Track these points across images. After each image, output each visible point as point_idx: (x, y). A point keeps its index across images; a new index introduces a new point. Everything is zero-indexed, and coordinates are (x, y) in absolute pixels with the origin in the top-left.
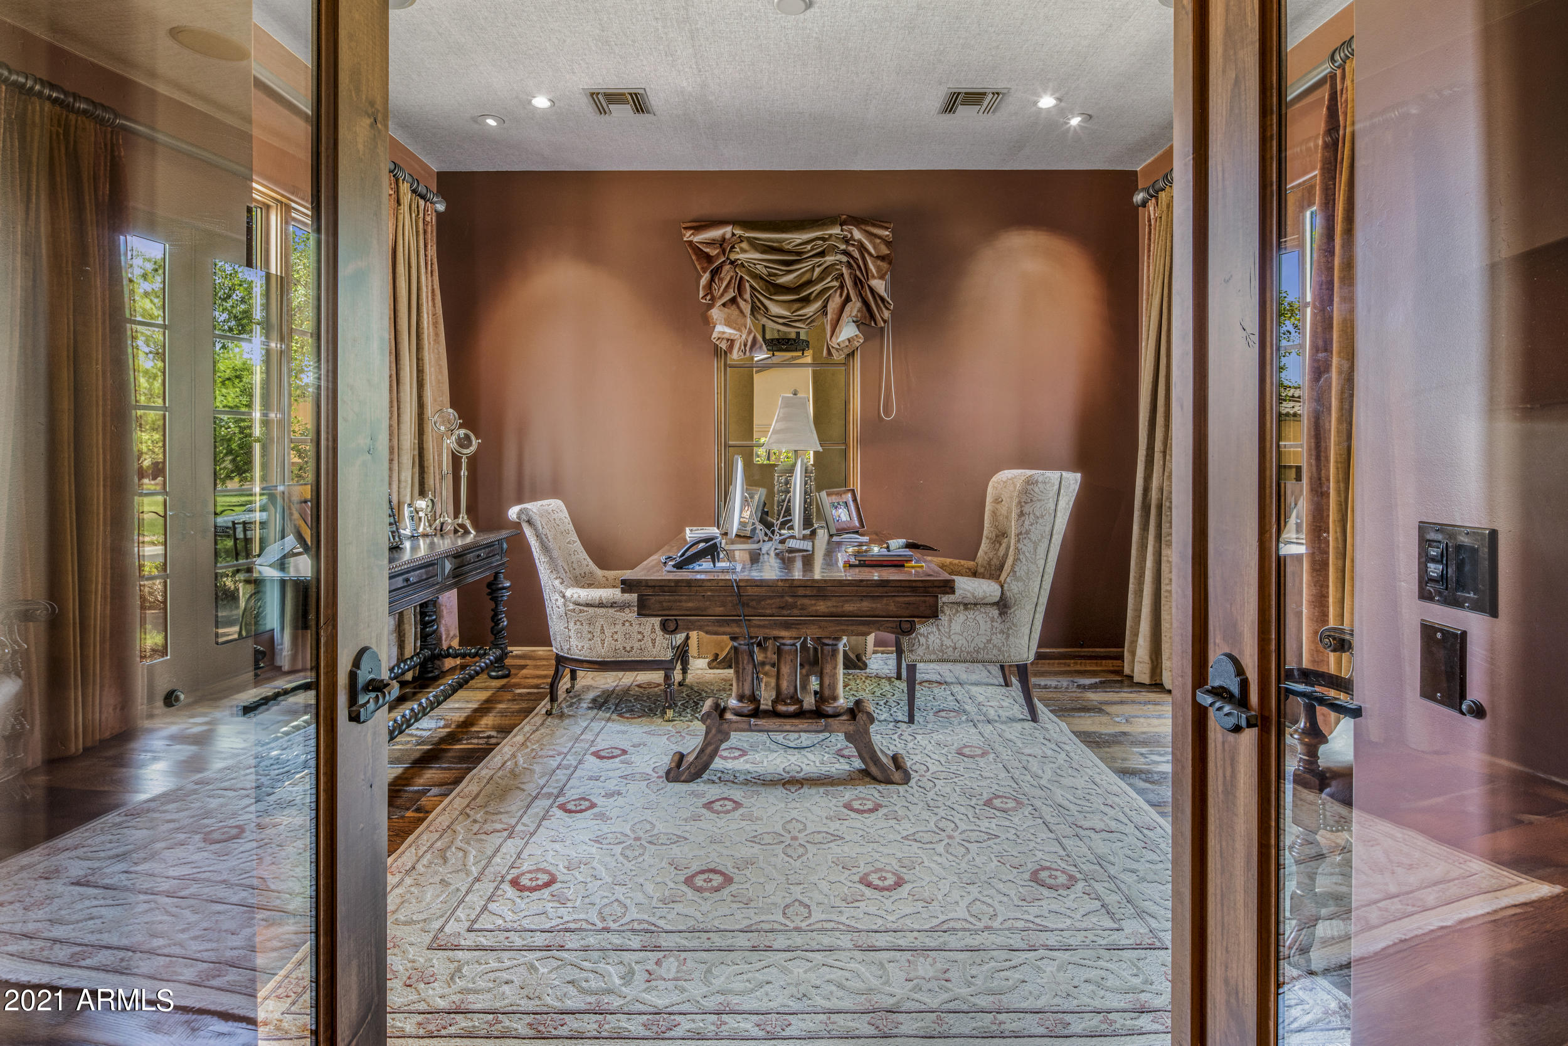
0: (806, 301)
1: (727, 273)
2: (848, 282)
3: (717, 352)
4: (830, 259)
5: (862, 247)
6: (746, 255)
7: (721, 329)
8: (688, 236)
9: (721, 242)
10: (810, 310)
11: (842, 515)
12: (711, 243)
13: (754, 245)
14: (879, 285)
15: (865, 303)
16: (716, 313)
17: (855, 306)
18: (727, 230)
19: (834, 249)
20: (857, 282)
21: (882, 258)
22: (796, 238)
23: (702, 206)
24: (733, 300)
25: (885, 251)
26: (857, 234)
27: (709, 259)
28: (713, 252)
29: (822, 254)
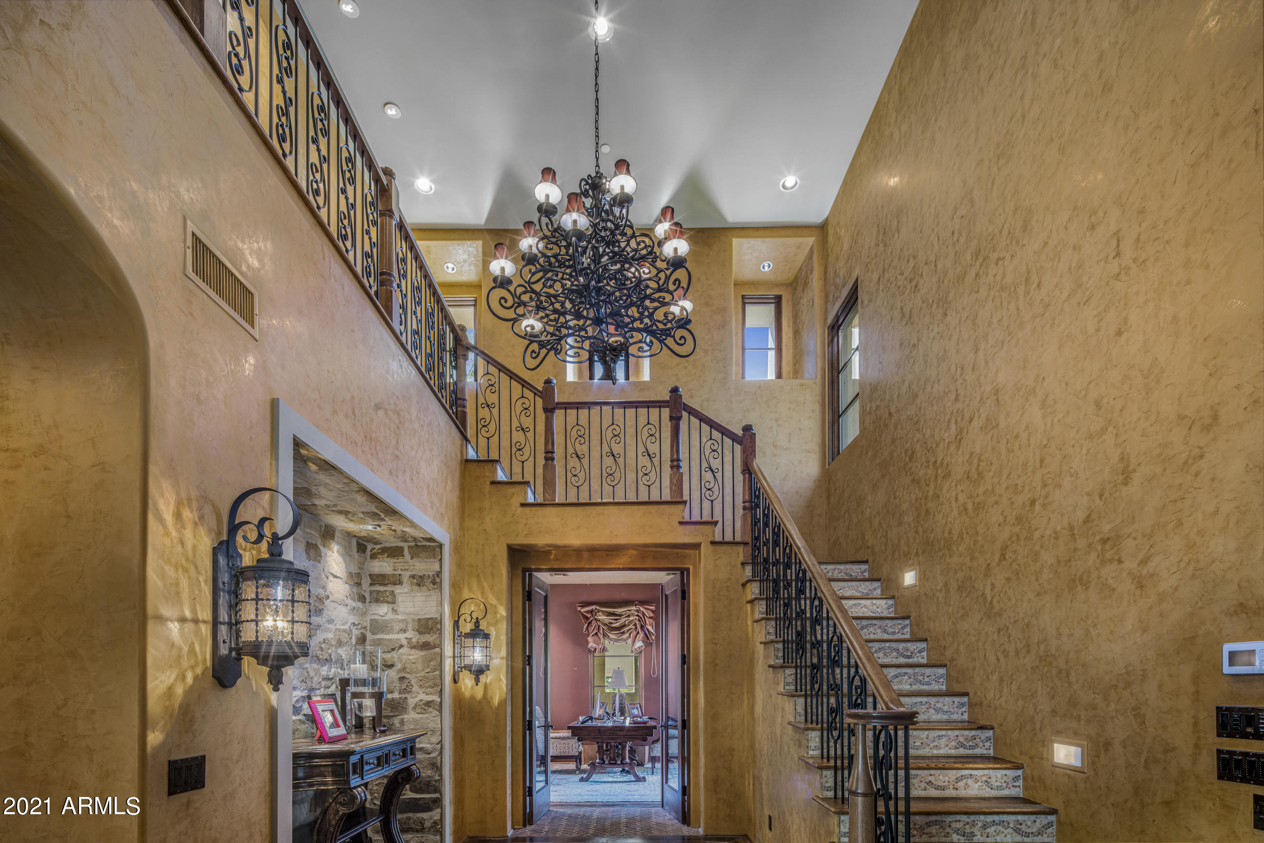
0: (623, 633)
1: (594, 624)
2: (639, 627)
3: (590, 651)
4: (631, 618)
5: (643, 614)
6: (602, 617)
7: (591, 645)
8: (579, 609)
9: (591, 612)
10: (625, 636)
11: (636, 712)
12: (588, 612)
13: (603, 612)
14: (649, 628)
15: (645, 634)
16: (590, 639)
17: (641, 635)
18: (594, 607)
19: (633, 614)
20: (642, 627)
21: (651, 618)
22: (619, 611)
23: (585, 598)
24: (596, 634)
25: (652, 615)
26: (642, 609)
27: (587, 618)
28: (589, 615)
29: (629, 616)
